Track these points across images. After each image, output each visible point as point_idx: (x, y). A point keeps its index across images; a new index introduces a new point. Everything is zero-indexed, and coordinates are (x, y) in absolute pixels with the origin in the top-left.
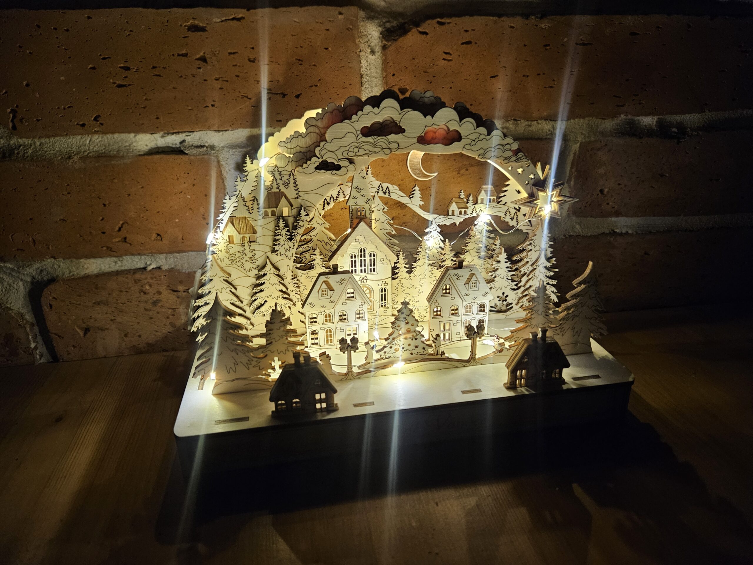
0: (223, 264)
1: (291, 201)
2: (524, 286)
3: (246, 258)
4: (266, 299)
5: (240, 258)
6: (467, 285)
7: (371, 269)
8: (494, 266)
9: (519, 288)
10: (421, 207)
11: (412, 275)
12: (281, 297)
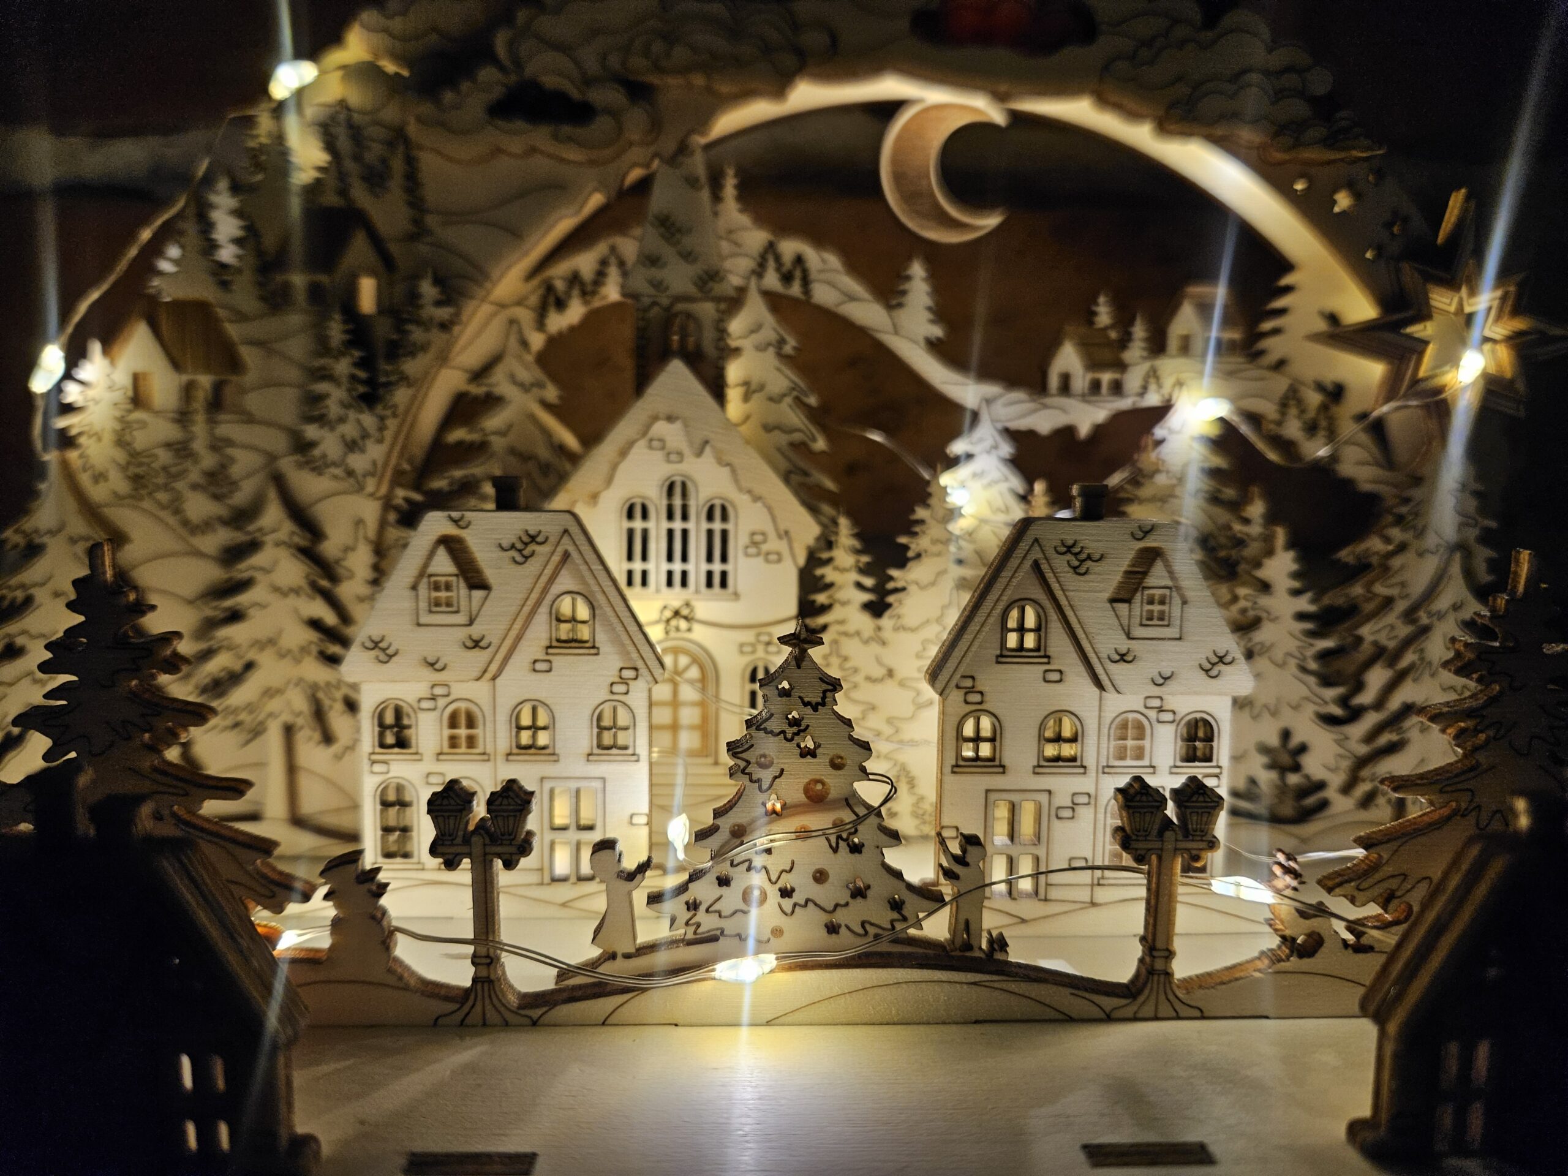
0: (98, 493)
1: (394, 248)
2: (1379, 704)
3: (195, 476)
4: (251, 655)
5: (173, 470)
6: (1123, 608)
7: (710, 574)
8: (1242, 604)
9: (1355, 714)
10: (934, 346)
11: (886, 621)
12: (314, 649)
